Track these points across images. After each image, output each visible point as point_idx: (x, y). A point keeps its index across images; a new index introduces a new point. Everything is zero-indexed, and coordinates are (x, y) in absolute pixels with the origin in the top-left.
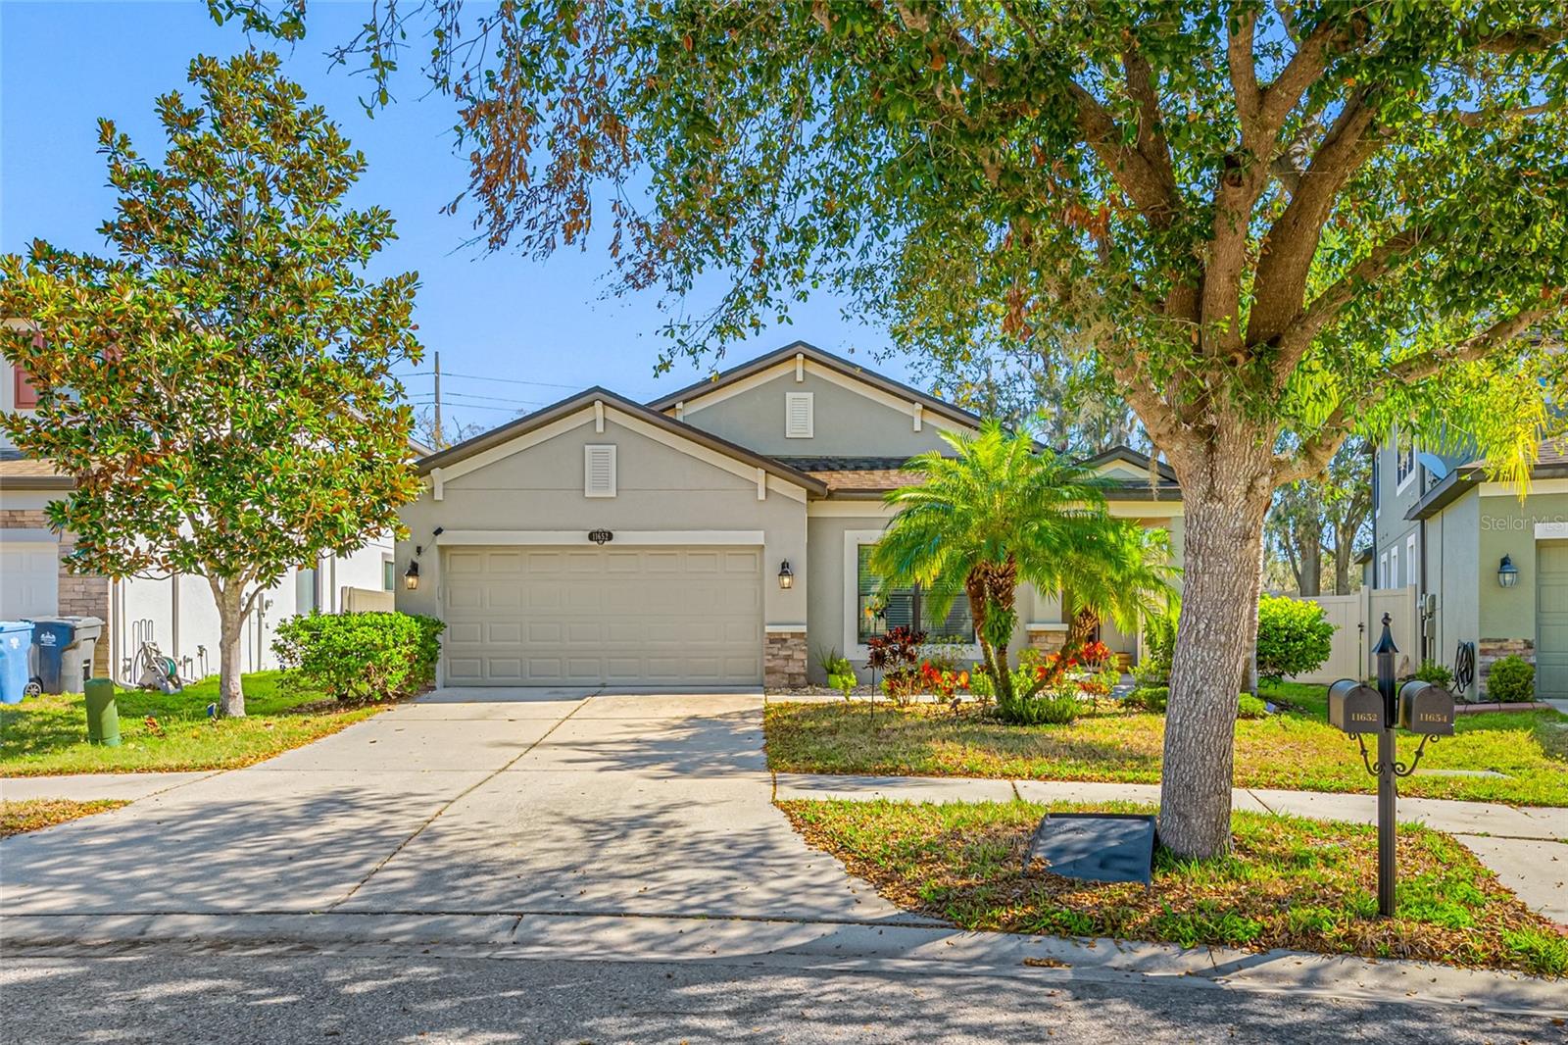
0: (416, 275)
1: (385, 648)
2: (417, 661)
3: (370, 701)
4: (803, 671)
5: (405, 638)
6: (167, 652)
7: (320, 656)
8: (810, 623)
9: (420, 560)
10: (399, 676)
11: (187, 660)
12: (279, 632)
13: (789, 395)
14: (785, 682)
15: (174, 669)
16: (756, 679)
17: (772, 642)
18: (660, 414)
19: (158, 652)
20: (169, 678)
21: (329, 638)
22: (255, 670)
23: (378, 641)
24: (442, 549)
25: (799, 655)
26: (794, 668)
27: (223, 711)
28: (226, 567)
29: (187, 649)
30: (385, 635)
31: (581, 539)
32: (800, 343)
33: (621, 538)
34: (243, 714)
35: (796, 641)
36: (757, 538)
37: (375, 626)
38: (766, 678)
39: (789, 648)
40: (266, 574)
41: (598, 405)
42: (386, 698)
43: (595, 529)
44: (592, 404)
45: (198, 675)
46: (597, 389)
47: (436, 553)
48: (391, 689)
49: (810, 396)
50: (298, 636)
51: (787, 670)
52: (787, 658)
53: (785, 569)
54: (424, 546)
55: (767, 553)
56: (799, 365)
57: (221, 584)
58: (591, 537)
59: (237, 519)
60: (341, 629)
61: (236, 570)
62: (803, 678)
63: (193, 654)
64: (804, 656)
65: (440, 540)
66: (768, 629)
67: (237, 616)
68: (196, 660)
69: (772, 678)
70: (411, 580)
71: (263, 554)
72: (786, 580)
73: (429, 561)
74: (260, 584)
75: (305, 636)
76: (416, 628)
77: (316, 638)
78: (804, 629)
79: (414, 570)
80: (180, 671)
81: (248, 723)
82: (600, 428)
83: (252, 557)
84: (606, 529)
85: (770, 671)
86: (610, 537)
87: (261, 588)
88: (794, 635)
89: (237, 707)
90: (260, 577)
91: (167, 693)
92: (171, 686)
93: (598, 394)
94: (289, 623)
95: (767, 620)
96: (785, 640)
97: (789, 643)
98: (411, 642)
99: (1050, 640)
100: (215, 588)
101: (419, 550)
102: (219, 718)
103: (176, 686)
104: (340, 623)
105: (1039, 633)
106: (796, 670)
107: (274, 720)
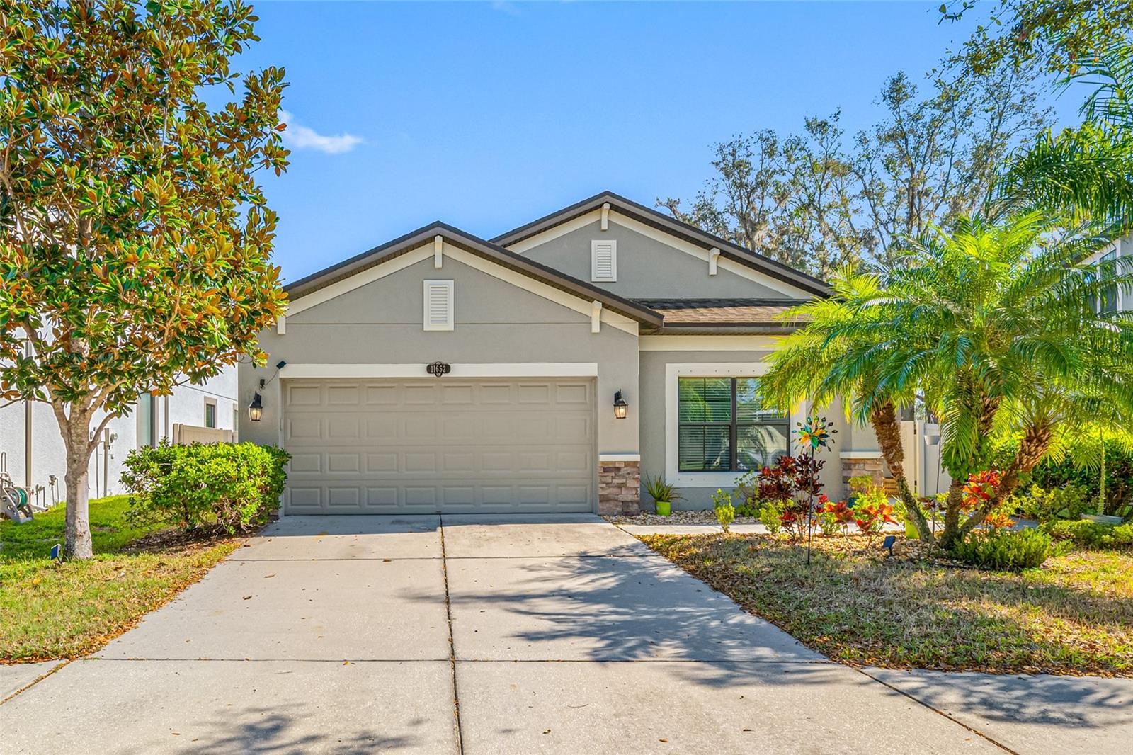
0: (282, 72)
1: (240, 480)
2: (268, 493)
3: (222, 534)
4: (636, 498)
5: (259, 470)
6: (20, 483)
7: (171, 489)
8: (642, 450)
9: (264, 393)
10: (251, 509)
11: (39, 489)
12: (128, 463)
13: (595, 243)
14: (619, 509)
15: (25, 499)
16: (587, 506)
17: (606, 470)
18: (501, 249)
19: (9, 483)
20: (20, 507)
21: (182, 470)
22: (101, 496)
23: (233, 473)
24: (284, 382)
25: (631, 484)
26: (627, 496)
27: (68, 553)
28: (72, 390)
29: (39, 478)
30: (238, 466)
31: (418, 371)
32: (607, 193)
33: (460, 370)
34: (91, 555)
35: (629, 470)
36: (590, 369)
37: (227, 457)
38: (600, 506)
39: (623, 477)
40: (116, 401)
41: (439, 239)
42: (240, 532)
43: (433, 361)
44: (432, 239)
45: (49, 502)
46: (438, 224)
47: (278, 385)
48: (244, 522)
49: (614, 243)
50: (148, 467)
51: (621, 498)
52: (620, 486)
53: (618, 399)
54: (267, 378)
55: (599, 385)
56: (605, 216)
57: (67, 411)
58: (429, 369)
59: (83, 325)
60: (193, 461)
61: (84, 393)
62: (636, 506)
63: (45, 483)
64: (637, 485)
65: (284, 373)
66: (602, 458)
67: (83, 448)
68: (48, 488)
69: (606, 506)
70: (255, 412)
71: (115, 372)
72: (622, 410)
73: (272, 394)
74: (109, 412)
75: (155, 467)
76: (268, 457)
77: (166, 470)
78: (637, 458)
79: (257, 402)
80: (33, 501)
81: (97, 565)
82: (438, 264)
83: (102, 376)
84: (444, 361)
85: (604, 499)
86: (448, 369)
87: (111, 416)
88: (627, 464)
89: (84, 548)
90: (109, 405)
91: (17, 523)
92: (22, 515)
93: (439, 229)
94: (139, 454)
95: (600, 449)
96: (618, 469)
97: (622, 472)
98: (264, 473)
99: (867, 467)
100: (61, 416)
101: (262, 382)
102: (64, 560)
103: (27, 515)
104: (190, 454)
105: (858, 461)
106: (630, 498)
107: (125, 560)
